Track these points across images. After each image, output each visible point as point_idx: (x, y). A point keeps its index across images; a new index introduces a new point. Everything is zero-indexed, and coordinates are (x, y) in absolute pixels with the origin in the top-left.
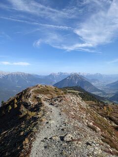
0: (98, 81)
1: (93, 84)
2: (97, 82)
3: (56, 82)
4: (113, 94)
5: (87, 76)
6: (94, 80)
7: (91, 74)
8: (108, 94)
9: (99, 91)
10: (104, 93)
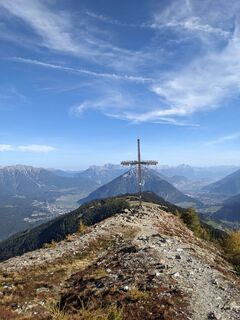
0: (186, 180)
1: (176, 185)
2: (183, 182)
3: (100, 183)
4: (219, 205)
5: (163, 170)
6: (178, 178)
7: (170, 166)
8: (207, 206)
9: (190, 200)
10: (200, 205)
